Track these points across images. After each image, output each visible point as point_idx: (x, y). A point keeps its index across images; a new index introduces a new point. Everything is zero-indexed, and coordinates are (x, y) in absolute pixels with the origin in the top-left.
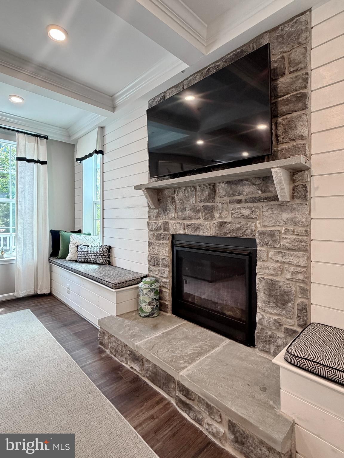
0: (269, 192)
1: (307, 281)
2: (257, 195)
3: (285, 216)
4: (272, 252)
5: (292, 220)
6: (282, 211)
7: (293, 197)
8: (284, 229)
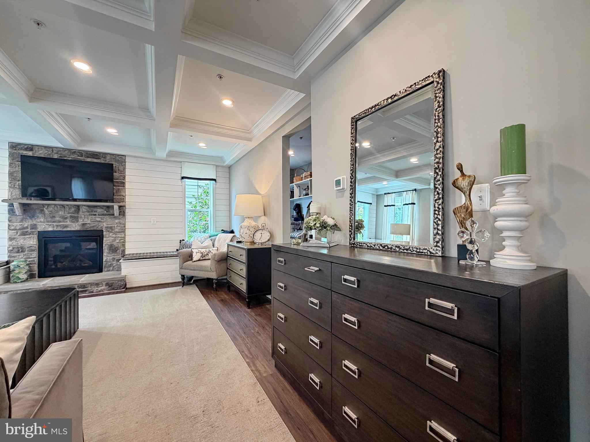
0: (110, 212)
1: (124, 242)
2: (104, 213)
3: (117, 221)
4: (111, 234)
5: (119, 222)
6: (115, 219)
7: (119, 215)
8: (116, 225)
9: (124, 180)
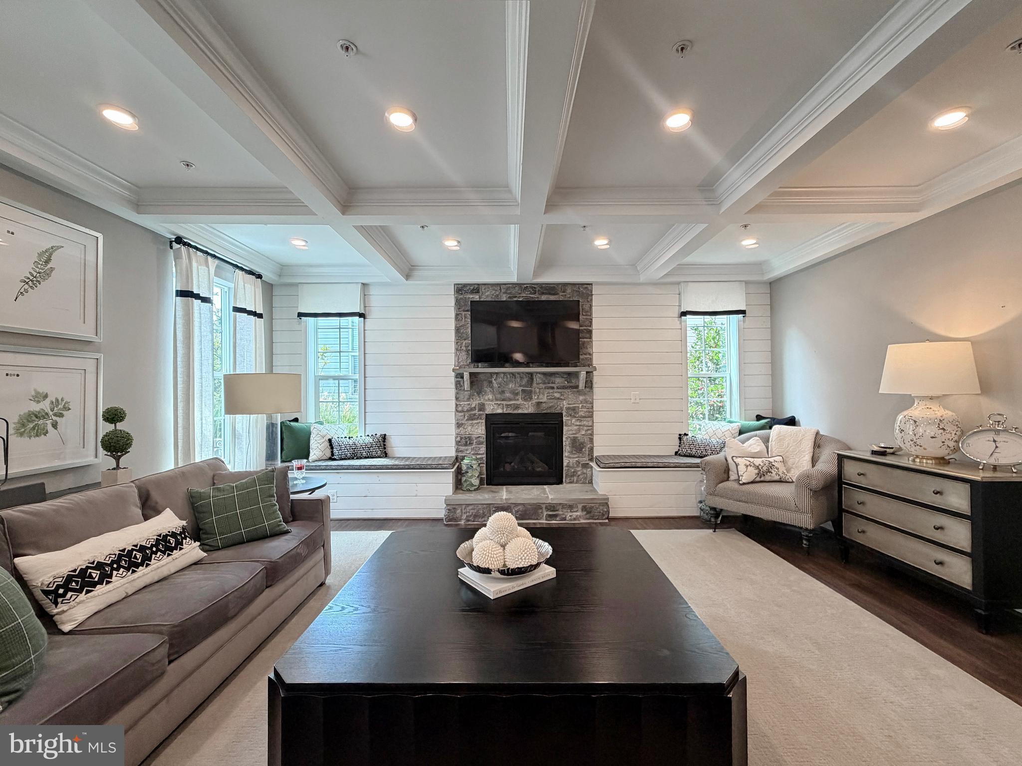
0: (572, 382)
1: (592, 434)
2: (564, 385)
3: (581, 398)
4: (574, 420)
5: (585, 400)
6: (579, 395)
7: (585, 387)
8: (581, 405)
9: (590, 326)
